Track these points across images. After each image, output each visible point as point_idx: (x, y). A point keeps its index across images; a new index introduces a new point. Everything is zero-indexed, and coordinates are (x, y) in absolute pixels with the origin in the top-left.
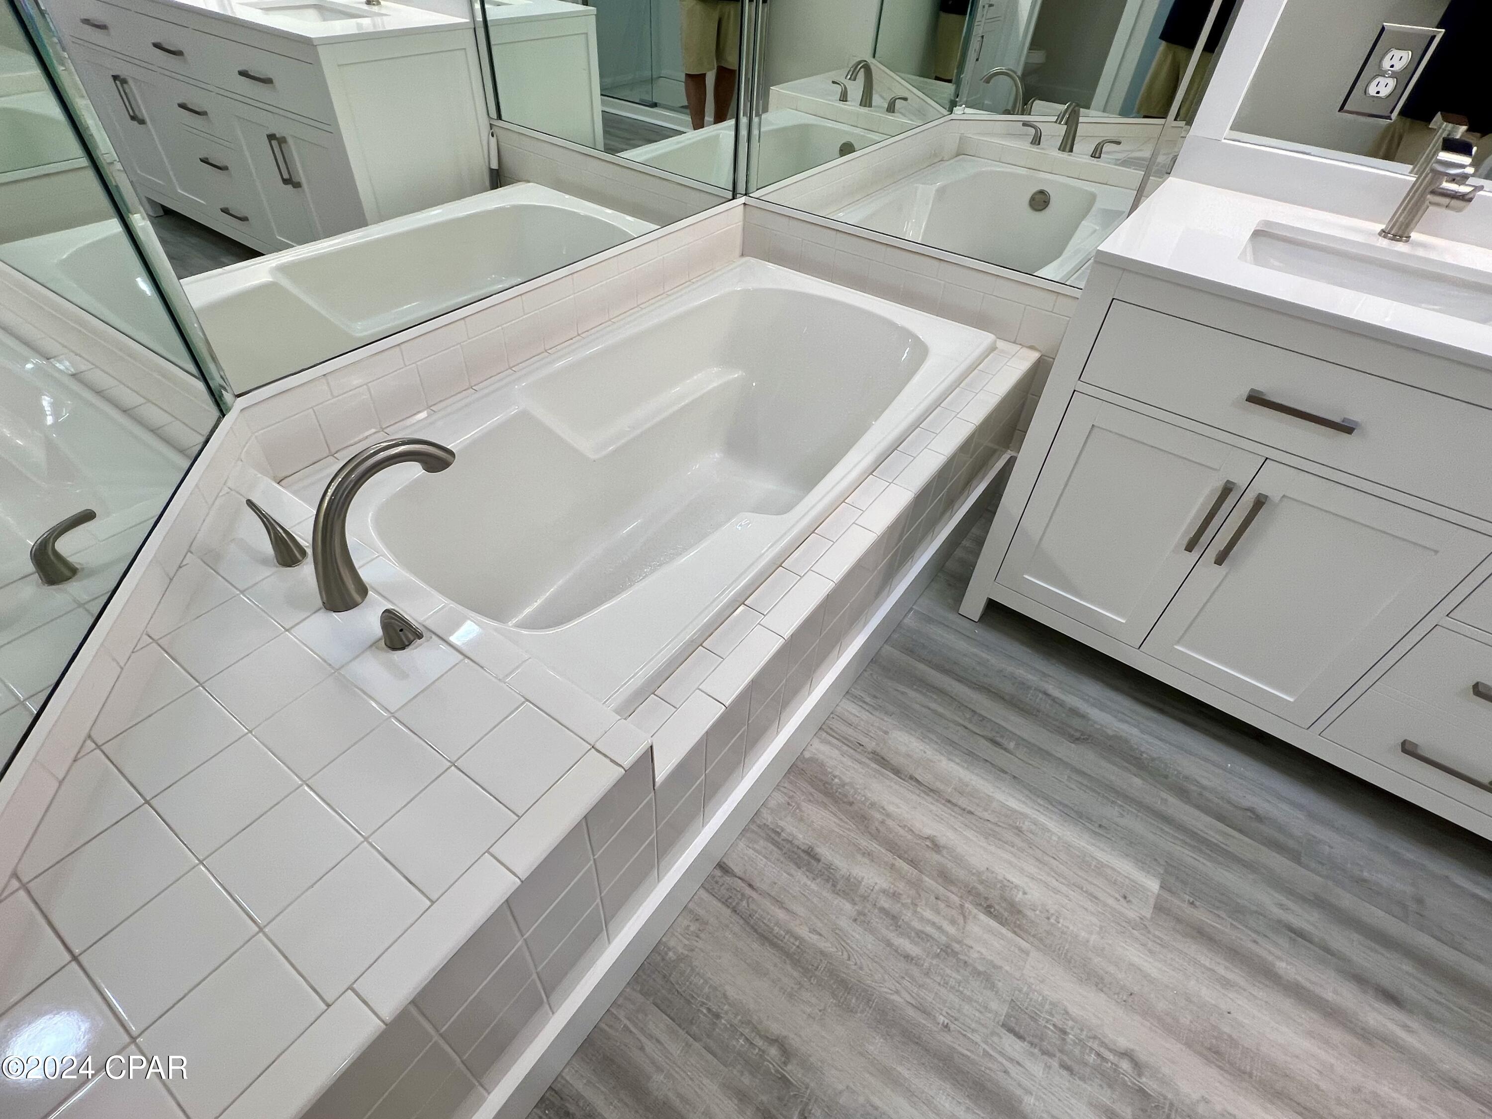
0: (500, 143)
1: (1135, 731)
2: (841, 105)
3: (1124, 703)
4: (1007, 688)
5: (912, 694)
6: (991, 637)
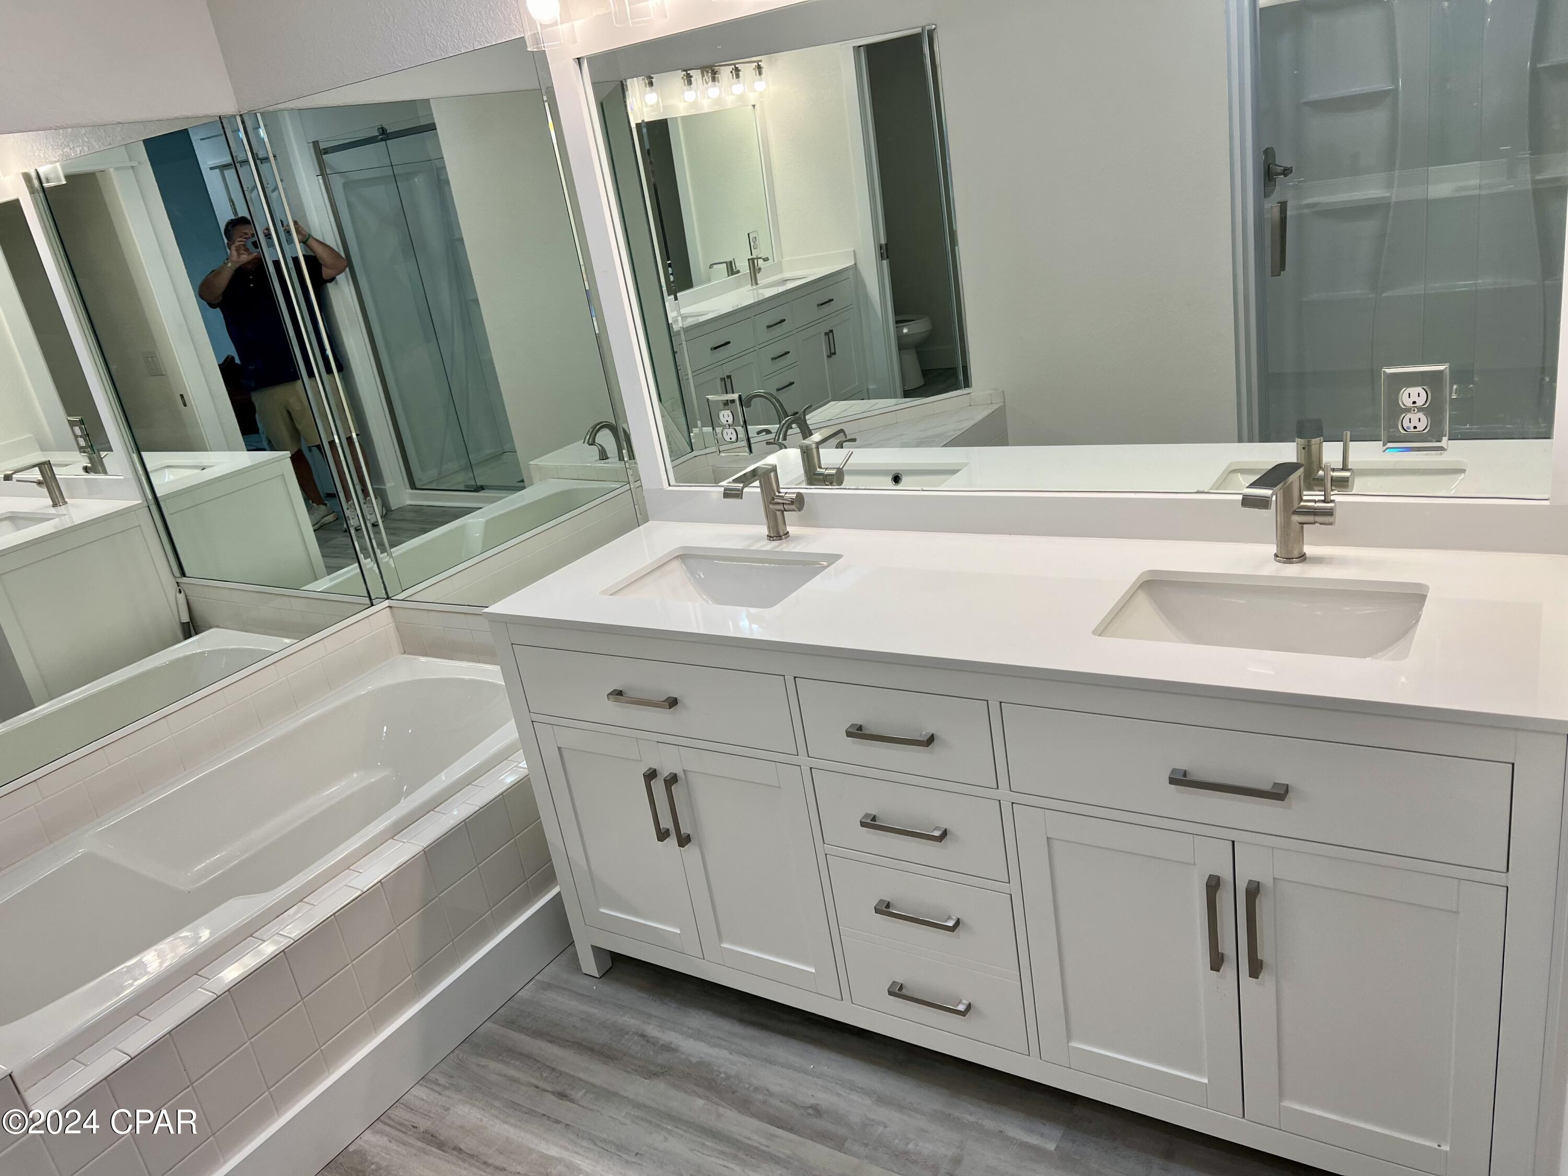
0: (188, 597)
1: (724, 1053)
2: (602, 464)
3: (725, 1026)
4: (602, 1037)
5: (493, 1065)
6: (609, 990)
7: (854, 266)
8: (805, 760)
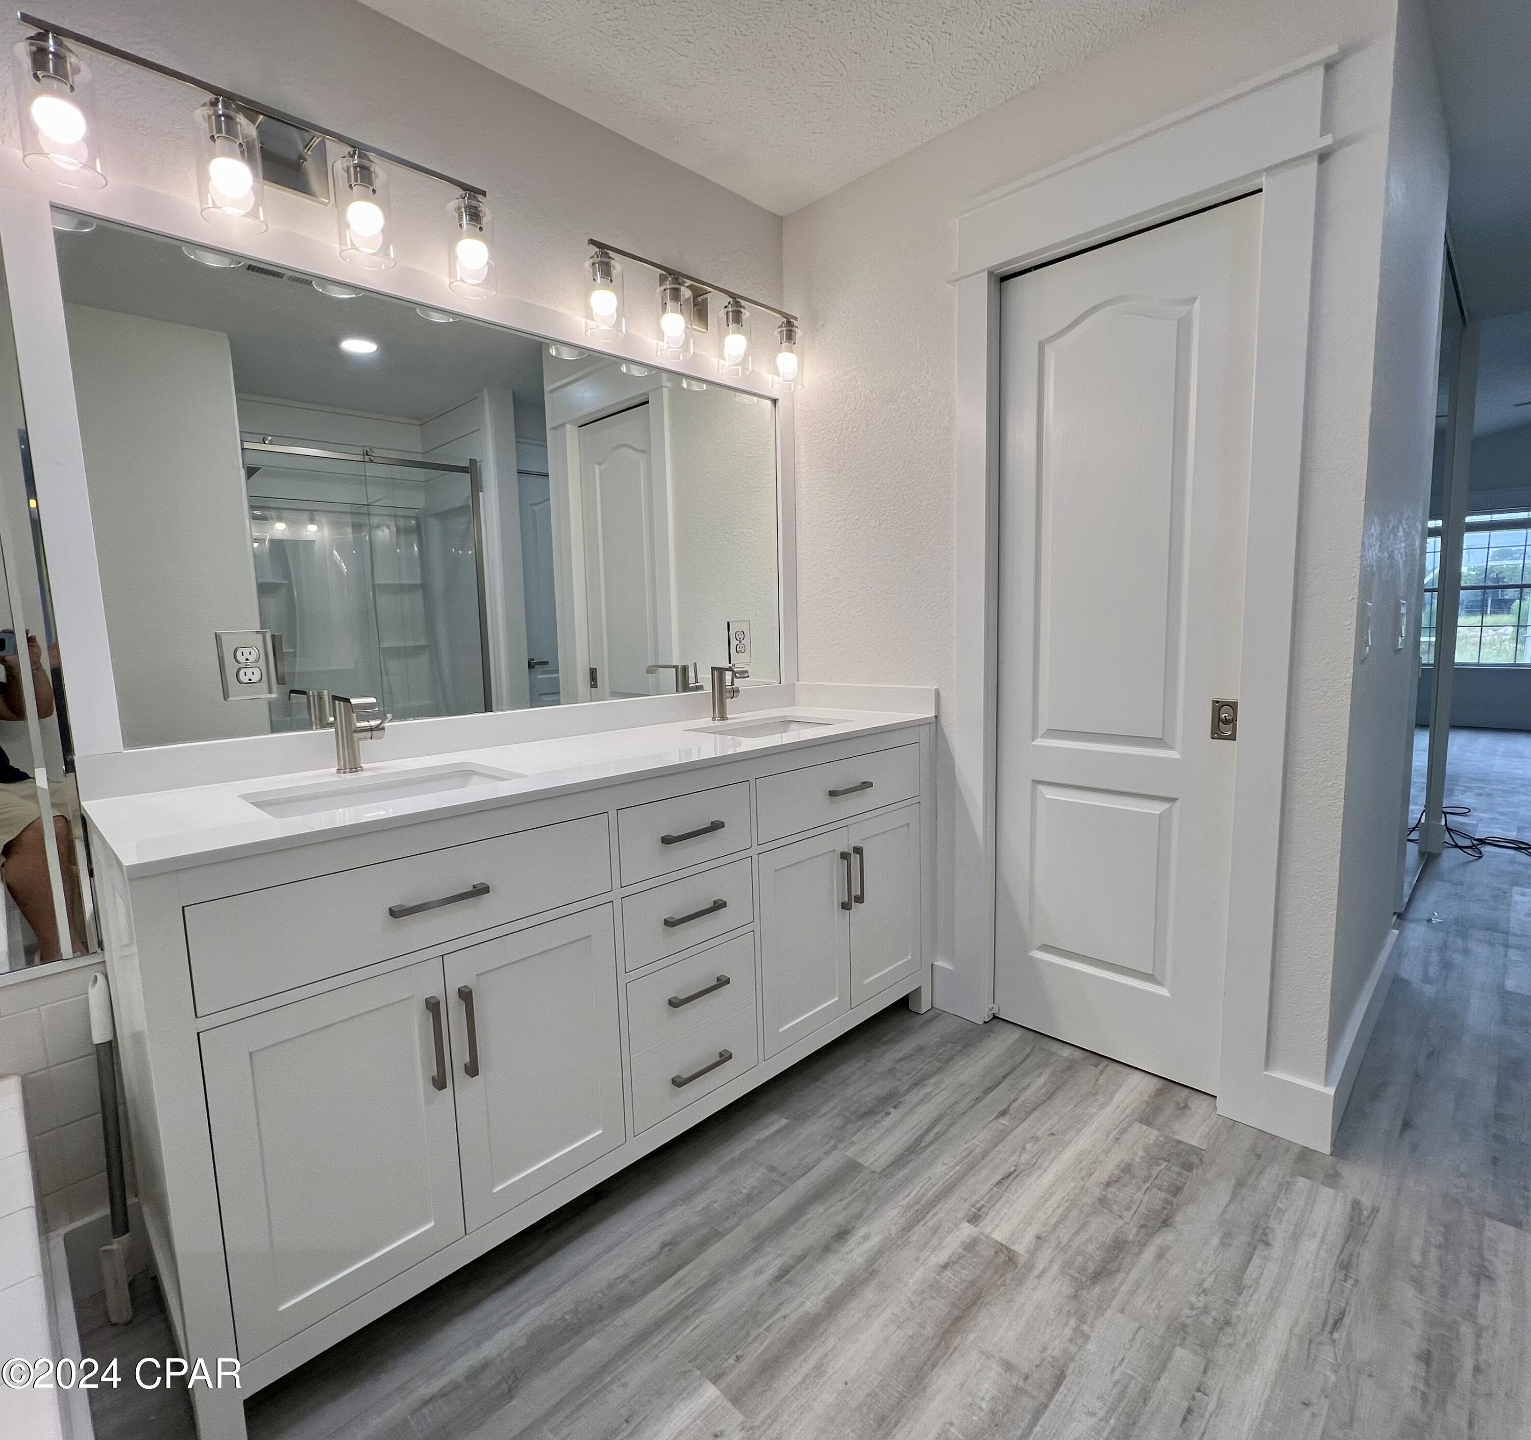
8: (618, 892)
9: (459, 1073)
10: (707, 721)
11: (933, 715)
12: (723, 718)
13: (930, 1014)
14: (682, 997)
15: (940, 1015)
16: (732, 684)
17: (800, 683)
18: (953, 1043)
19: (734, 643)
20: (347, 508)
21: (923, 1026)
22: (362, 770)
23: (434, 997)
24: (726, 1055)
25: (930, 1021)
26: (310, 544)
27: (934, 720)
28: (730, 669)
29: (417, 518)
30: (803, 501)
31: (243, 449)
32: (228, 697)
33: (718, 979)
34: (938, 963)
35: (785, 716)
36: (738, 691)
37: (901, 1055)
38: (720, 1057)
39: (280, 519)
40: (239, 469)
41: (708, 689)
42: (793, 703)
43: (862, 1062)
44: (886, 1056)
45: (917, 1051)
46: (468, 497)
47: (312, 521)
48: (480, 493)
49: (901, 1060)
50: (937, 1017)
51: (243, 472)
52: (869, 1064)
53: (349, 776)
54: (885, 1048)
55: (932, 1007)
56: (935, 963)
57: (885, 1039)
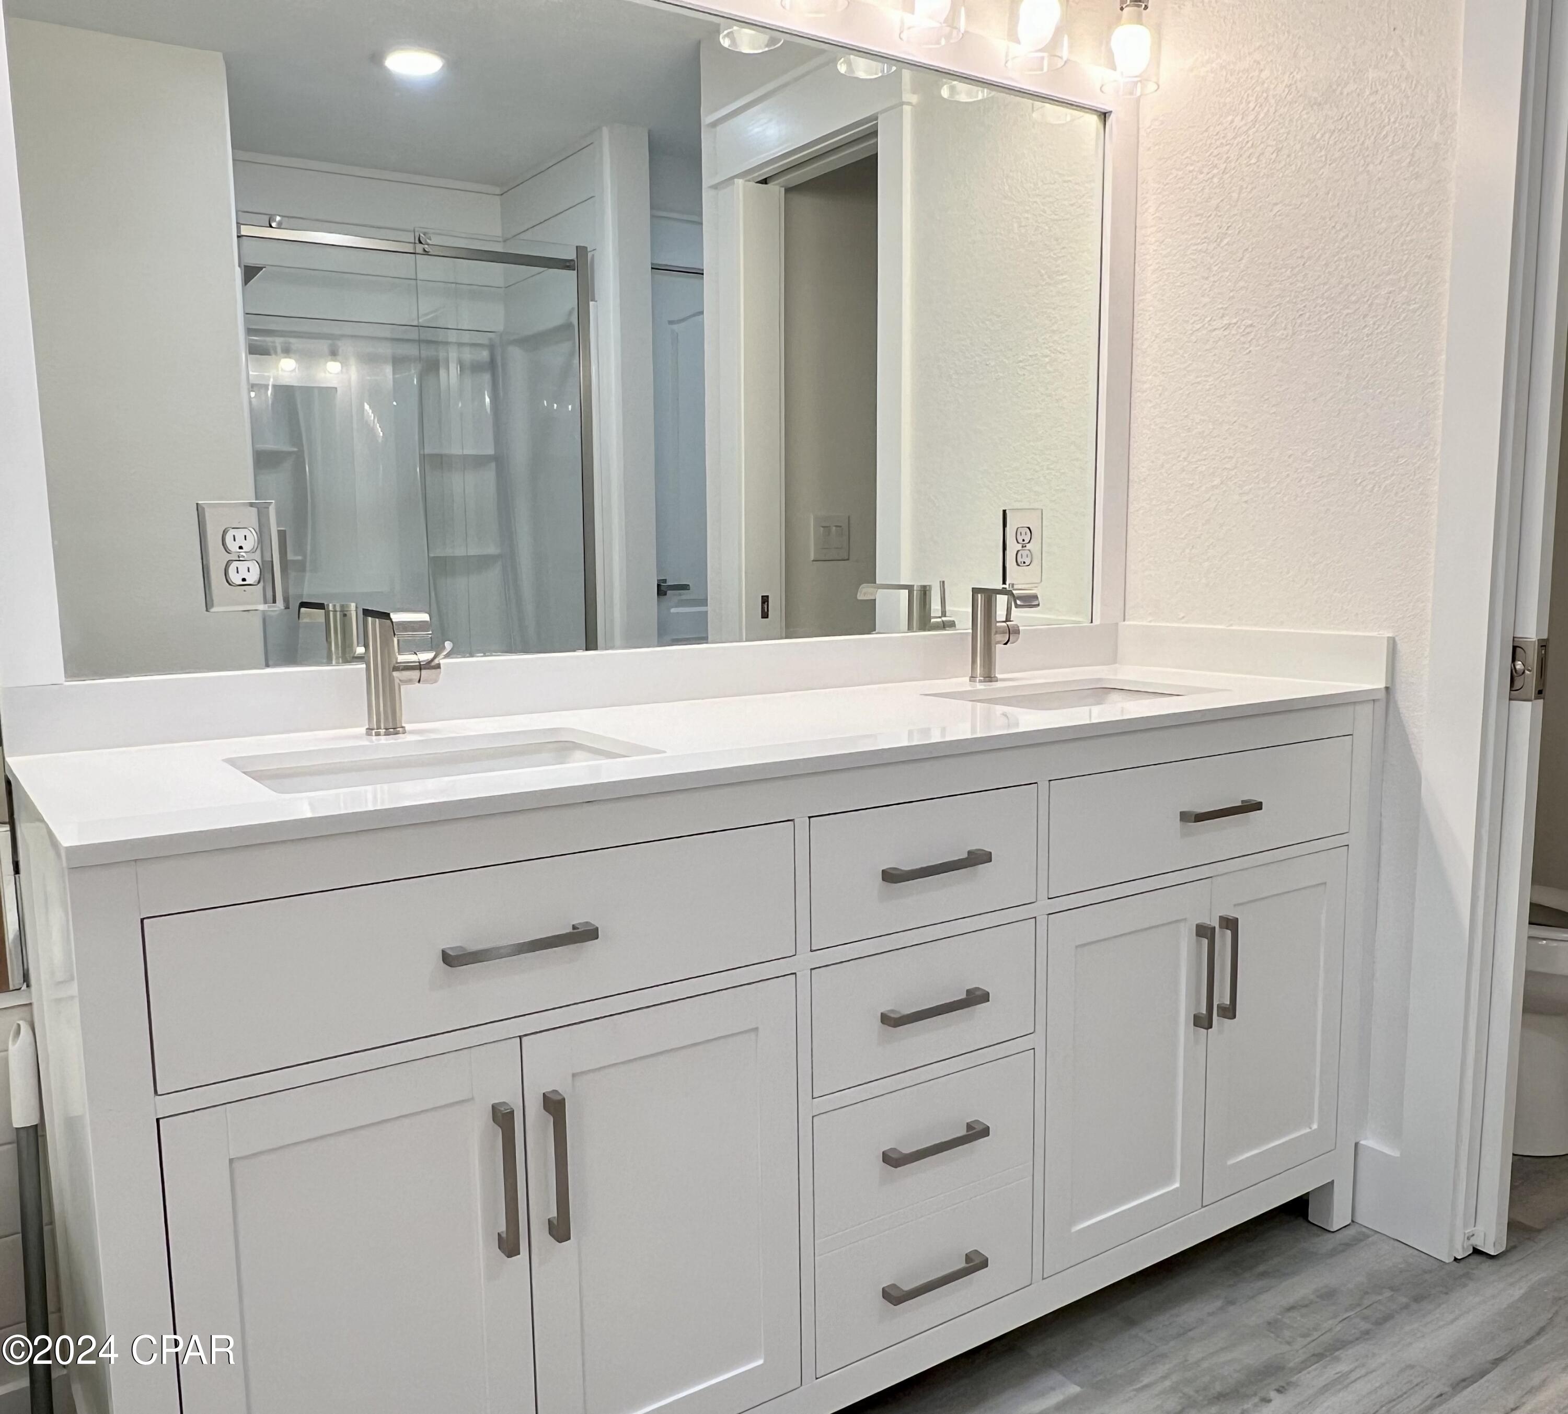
7: (1382, 695)
8: (805, 960)
9: (540, 1233)
10: (962, 683)
11: (1382, 685)
12: (989, 677)
13: (1352, 1231)
14: (907, 1150)
15: (1368, 1237)
16: (1008, 619)
17: (1127, 623)
18: (1392, 1289)
19: (1012, 547)
20: (386, 332)
21: (1333, 1253)
22: (404, 732)
23: (504, 1103)
24: (977, 1261)
25: (1348, 1246)
26: (329, 392)
27: (1383, 694)
28: (1003, 592)
29: (491, 347)
30: (1148, 296)
31: (238, 237)
32: (212, 606)
33: (969, 1126)
34: (1369, 1142)
35: (1100, 680)
36: (1017, 632)
37: (1291, 1300)
38: (967, 1262)
39: (287, 351)
40: (234, 266)
41: (964, 625)
42: (1113, 659)
43: (1219, 1303)
44: (1263, 1297)
45: (1321, 1297)
46: (573, 309)
47: (334, 354)
48: (591, 303)
49: (1291, 1308)
50: (1361, 1240)
51: (238, 273)
52: (1231, 1308)
53: (383, 740)
54: (1260, 1284)
55: (1353, 1221)
56: (1362, 1142)
57: (1262, 1268)
